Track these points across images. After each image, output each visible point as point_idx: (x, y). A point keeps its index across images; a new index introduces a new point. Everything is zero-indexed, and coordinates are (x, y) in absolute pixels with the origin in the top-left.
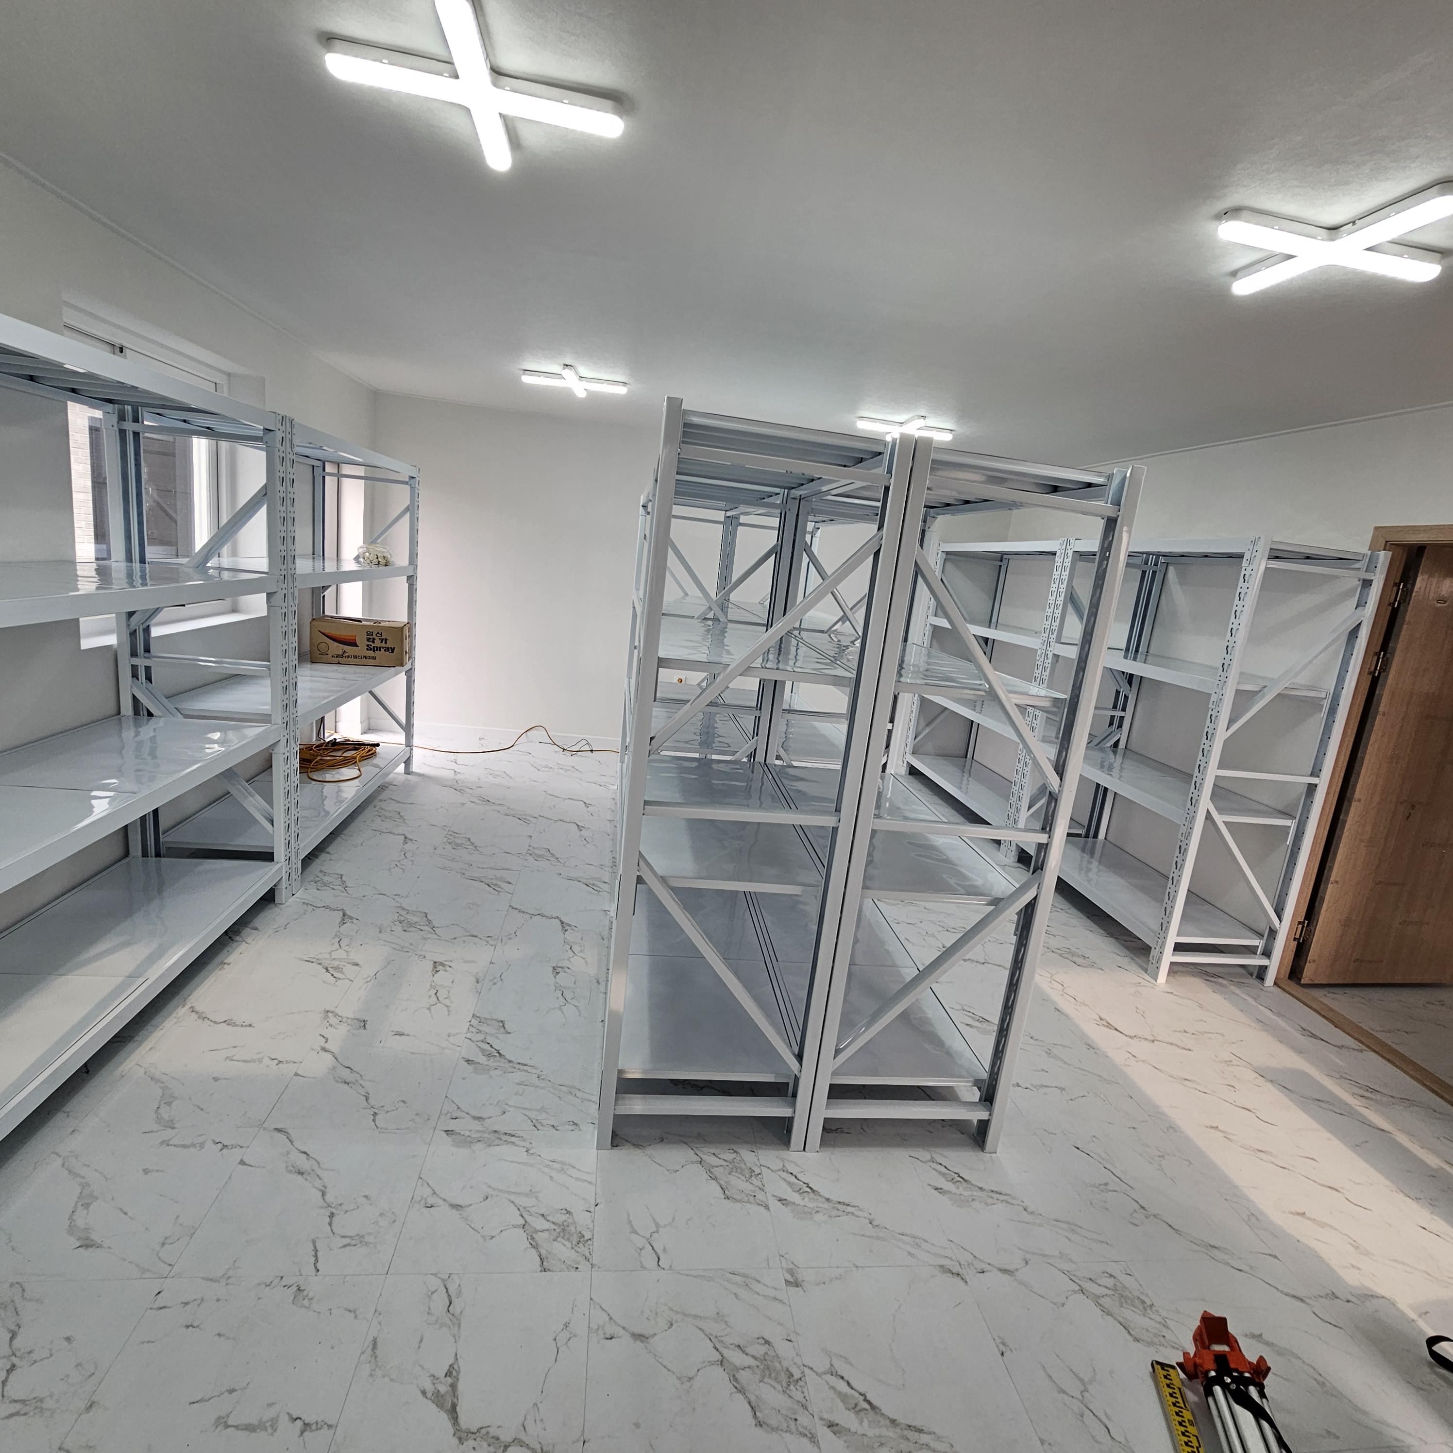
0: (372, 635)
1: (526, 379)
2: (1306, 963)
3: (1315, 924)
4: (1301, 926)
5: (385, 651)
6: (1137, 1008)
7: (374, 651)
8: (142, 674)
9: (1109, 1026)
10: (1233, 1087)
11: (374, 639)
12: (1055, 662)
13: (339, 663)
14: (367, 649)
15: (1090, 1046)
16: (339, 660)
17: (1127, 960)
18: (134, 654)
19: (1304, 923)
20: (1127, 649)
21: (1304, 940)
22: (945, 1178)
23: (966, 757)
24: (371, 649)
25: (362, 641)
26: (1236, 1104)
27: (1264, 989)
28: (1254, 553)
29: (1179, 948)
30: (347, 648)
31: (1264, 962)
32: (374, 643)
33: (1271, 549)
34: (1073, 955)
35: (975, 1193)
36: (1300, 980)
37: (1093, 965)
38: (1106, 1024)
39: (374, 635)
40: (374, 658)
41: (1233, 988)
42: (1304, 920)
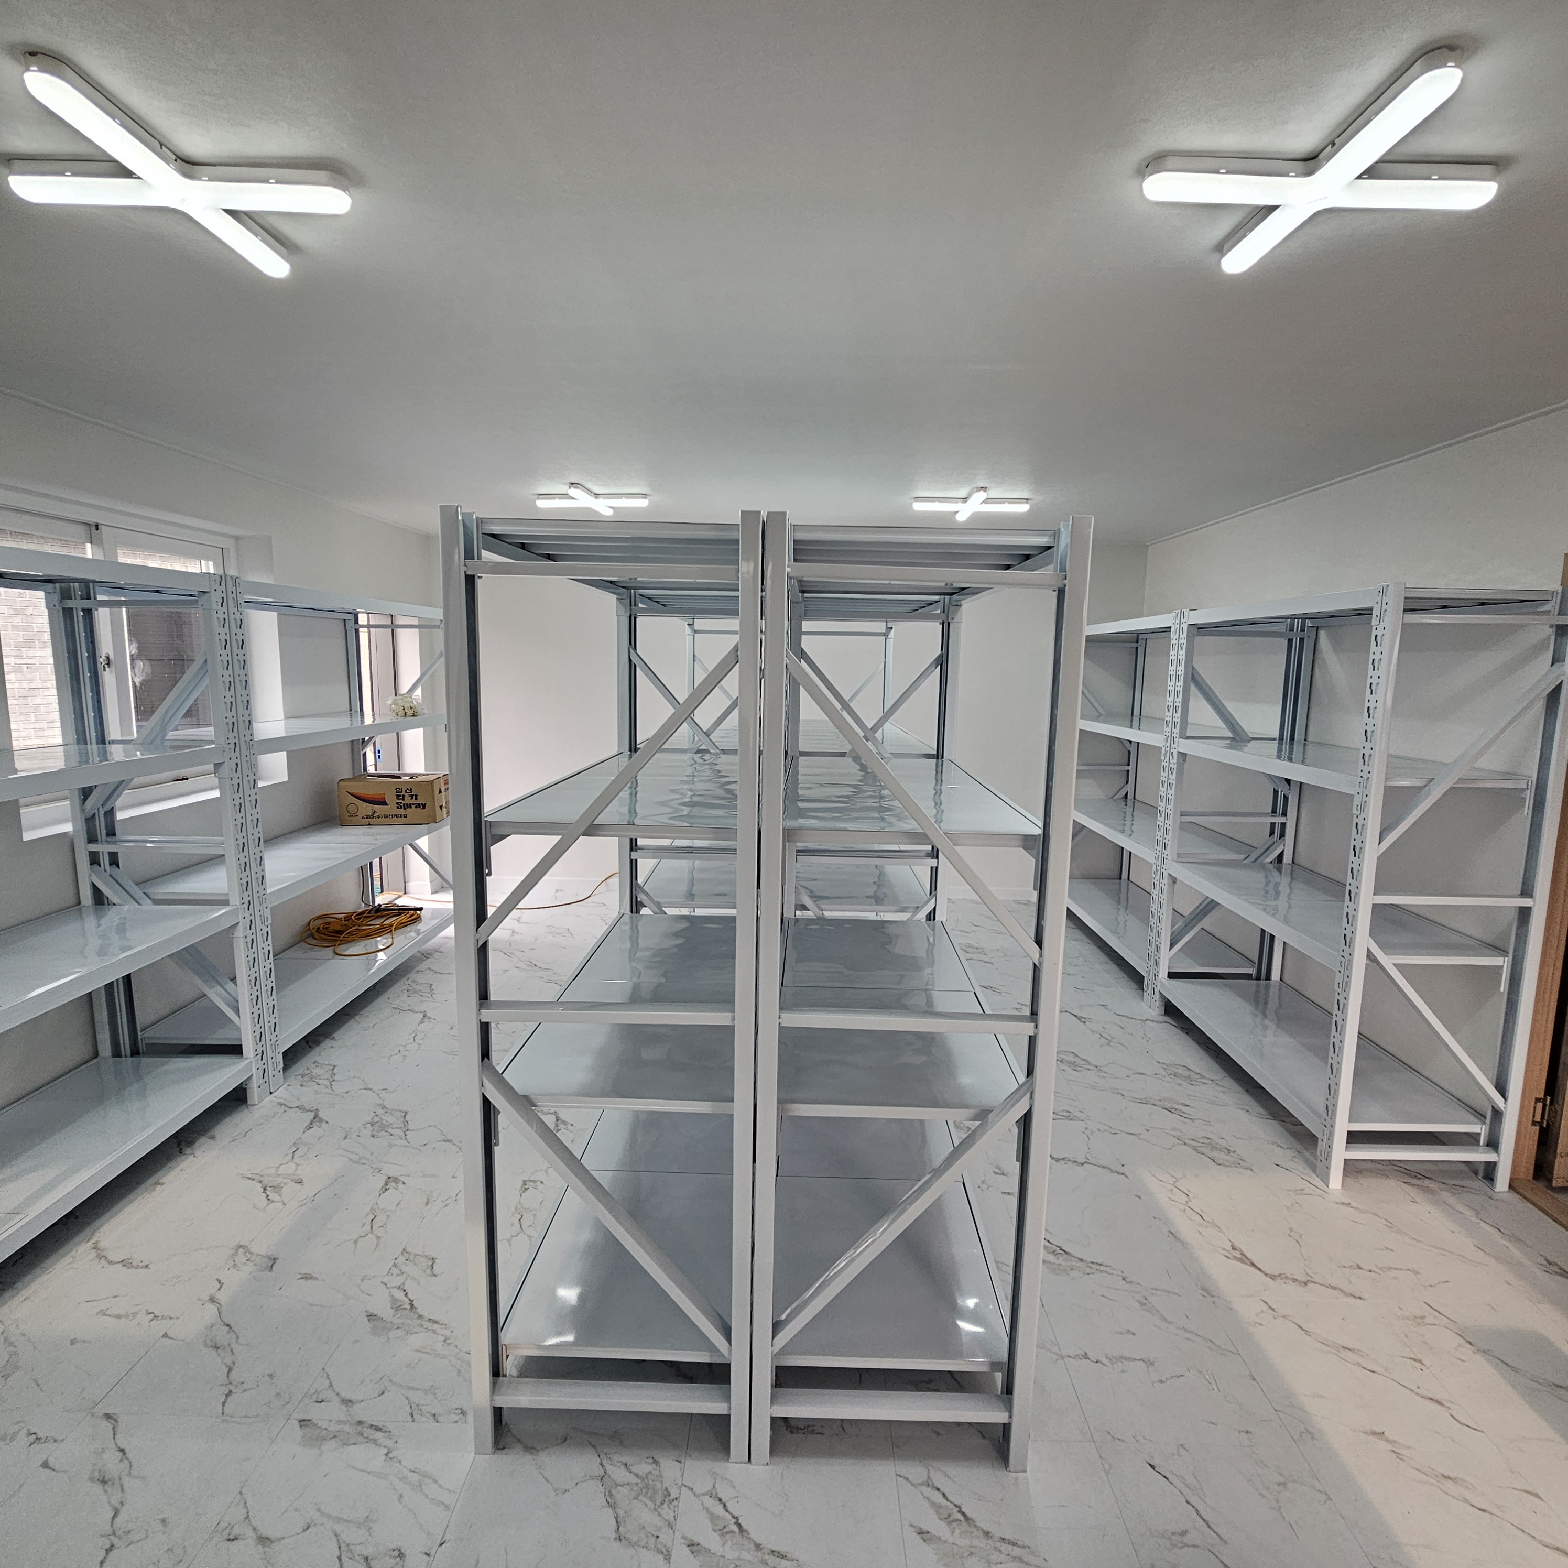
0: (402, 792)
1: (542, 504)
2: (1555, 1157)
3: (1560, 1102)
4: (1540, 1105)
5: (416, 807)
6: (1291, 1230)
7: (405, 809)
8: (105, 860)
9: (1244, 1259)
10: (1420, 1361)
11: (403, 796)
12: (1182, 762)
13: (369, 825)
14: (398, 808)
15: (1207, 1292)
16: (370, 820)
17: (1290, 1153)
18: (92, 839)
19: (1544, 1100)
20: (1281, 738)
21: (1548, 1124)
22: (938, 1513)
23: (1120, 879)
24: (401, 807)
25: (391, 799)
26: (1421, 1391)
27: (1495, 1196)
28: (1384, 607)
29: (1354, 1138)
30: (376, 807)
31: (1490, 1157)
32: (404, 800)
33: (1405, 598)
34: (1214, 1148)
35: (976, 1542)
36: (1550, 1181)
37: (1240, 1164)
38: (1239, 1256)
39: (404, 791)
40: (405, 816)
41: (1445, 1195)
42: (1545, 1095)
